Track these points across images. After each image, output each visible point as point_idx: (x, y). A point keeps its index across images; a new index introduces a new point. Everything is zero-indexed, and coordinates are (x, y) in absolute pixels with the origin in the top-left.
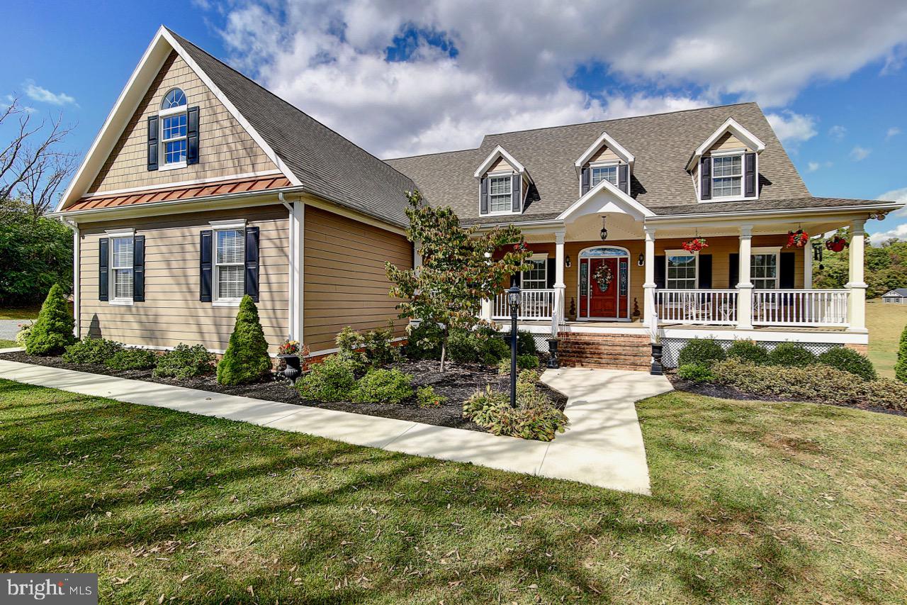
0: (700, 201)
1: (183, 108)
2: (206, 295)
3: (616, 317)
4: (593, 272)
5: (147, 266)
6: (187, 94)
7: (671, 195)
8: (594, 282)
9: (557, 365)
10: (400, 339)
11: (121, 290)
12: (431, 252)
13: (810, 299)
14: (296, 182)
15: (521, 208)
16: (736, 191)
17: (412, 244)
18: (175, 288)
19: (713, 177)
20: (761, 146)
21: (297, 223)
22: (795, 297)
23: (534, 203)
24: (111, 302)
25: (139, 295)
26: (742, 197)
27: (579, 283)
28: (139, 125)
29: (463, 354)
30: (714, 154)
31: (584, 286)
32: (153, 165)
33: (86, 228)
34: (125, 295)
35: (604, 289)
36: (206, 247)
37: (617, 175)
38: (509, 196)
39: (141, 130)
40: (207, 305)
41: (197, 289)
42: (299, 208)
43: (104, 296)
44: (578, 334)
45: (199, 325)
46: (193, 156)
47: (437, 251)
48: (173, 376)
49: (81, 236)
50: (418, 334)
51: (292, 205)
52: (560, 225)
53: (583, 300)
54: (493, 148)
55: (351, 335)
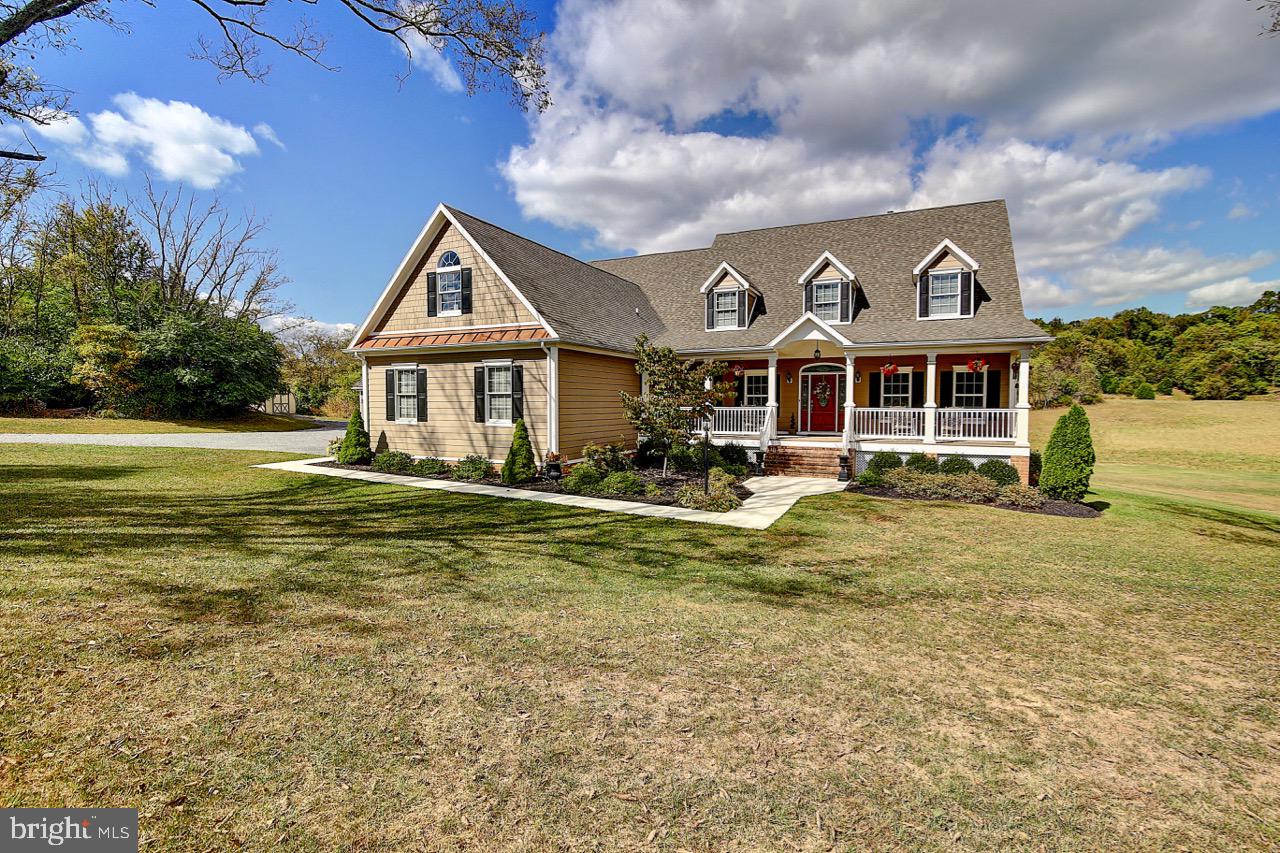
0: (918, 319)
1: (457, 268)
2: (480, 417)
3: (834, 430)
4: (813, 389)
5: (429, 393)
6: (460, 256)
7: (894, 310)
8: (814, 397)
9: (764, 473)
10: (630, 452)
11: (404, 412)
12: (655, 383)
13: (1011, 417)
14: (554, 335)
15: (747, 324)
16: (952, 309)
17: (640, 375)
18: (448, 405)
19: (931, 294)
20: (975, 266)
21: (553, 364)
22: (998, 415)
23: (760, 317)
24: (397, 422)
25: (422, 415)
26: (958, 315)
27: (800, 398)
28: (418, 279)
29: (683, 464)
30: (932, 272)
31: (804, 402)
32: (432, 311)
33: (373, 360)
34: (408, 415)
35: (823, 404)
36: (479, 380)
37: (839, 292)
38: (735, 311)
39: (421, 283)
40: (479, 424)
41: (472, 411)
42: (555, 351)
43: (390, 416)
44: (786, 447)
45: (469, 434)
46: (467, 306)
47: (660, 382)
48: (468, 478)
49: (369, 367)
50: (646, 446)
51: (549, 349)
52: (770, 351)
53: (804, 415)
54: (719, 264)
55: (594, 448)
